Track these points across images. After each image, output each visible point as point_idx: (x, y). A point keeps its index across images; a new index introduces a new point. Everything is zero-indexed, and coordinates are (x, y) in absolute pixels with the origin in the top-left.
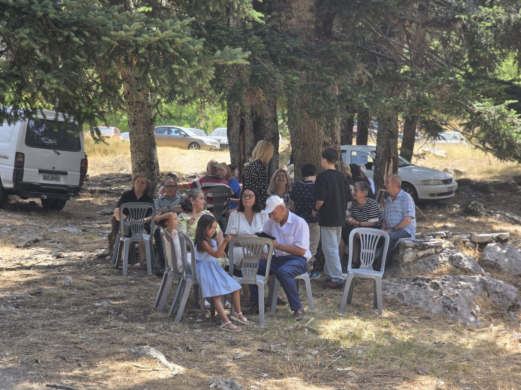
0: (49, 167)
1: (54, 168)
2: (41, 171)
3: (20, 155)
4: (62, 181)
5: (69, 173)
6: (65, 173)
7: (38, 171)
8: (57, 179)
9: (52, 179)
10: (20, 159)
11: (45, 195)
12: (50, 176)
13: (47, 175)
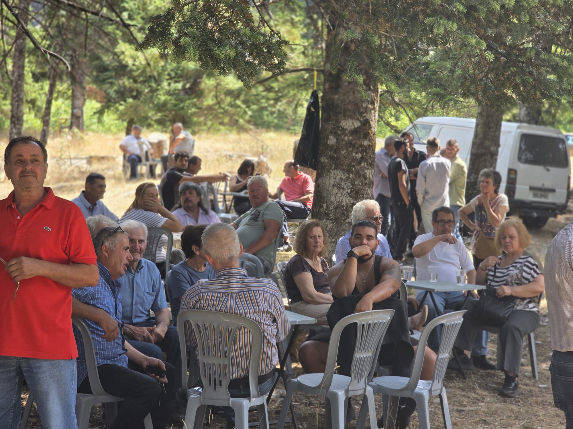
0: (539, 185)
1: (543, 185)
2: (532, 188)
3: (513, 172)
4: (551, 199)
5: (557, 190)
6: (553, 191)
7: (528, 187)
8: (545, 197)
9: (541, 196)
10: (513, 176)
11: (536, 213)
12: (539, 193)
13: (536, 192)
